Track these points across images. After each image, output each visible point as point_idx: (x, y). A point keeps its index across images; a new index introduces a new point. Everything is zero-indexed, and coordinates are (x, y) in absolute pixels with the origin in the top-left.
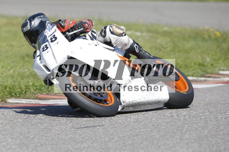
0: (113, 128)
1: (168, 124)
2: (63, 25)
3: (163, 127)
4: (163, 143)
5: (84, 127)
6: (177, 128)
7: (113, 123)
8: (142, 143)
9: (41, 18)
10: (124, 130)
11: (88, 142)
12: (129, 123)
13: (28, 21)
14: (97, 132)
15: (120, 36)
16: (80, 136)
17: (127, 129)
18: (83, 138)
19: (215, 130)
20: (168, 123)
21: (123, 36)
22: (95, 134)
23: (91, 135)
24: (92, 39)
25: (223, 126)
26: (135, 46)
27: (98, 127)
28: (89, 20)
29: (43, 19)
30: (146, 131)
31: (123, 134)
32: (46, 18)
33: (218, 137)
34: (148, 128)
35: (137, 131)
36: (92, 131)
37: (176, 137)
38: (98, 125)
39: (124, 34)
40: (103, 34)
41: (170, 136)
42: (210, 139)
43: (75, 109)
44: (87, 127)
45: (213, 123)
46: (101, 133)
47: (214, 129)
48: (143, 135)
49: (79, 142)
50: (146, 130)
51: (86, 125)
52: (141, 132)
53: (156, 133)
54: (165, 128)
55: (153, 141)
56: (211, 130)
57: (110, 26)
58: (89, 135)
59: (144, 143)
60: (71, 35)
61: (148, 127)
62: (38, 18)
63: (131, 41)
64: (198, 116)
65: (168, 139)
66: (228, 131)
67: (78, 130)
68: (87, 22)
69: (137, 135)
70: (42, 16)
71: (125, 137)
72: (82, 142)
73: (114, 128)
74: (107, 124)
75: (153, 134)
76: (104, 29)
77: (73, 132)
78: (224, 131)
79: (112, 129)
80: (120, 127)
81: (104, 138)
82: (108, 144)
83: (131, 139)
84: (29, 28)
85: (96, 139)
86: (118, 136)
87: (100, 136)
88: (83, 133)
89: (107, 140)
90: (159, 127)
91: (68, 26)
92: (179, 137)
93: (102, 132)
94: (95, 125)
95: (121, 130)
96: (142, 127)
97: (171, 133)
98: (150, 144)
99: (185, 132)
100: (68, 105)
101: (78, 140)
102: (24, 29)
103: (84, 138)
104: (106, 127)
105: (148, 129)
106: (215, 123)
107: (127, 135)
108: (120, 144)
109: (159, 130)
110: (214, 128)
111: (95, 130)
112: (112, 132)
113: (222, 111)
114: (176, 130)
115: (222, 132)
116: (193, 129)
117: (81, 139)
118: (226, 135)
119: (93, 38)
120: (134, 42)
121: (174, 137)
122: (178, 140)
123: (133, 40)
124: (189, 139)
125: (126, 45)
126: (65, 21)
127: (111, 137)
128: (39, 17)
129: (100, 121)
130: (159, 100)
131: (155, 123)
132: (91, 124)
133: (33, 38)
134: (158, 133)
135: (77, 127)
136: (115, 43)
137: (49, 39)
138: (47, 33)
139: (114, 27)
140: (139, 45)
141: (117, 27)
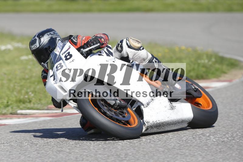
2: (75, 41)
13: (36, 38)
21: (141, 50)
24: (108, 55)
26: (154, 61)
28: (104, 34)
32: (56, 34)
39: (142, 48)
40: (119, 48)
57: (127, 40)
60: (87, 51)
62: (47, 34)
63: (150, 56)
68: (103, 36)
70: (52, 33)
76: (120, 44)
84: (38, 46)
91: (81, 42)
102: (33, 47)
120: (153, 57)
123: (152, 55)
125: (144, 60)
126: (77, 37)
128: (49, 33)
130: (182, 119)
133: (42, 57)
136: (132, 58)
137: (63, 57)
138: (57, 51)
139: (131, 41)
140: (158, 59)
141: (134, 40)
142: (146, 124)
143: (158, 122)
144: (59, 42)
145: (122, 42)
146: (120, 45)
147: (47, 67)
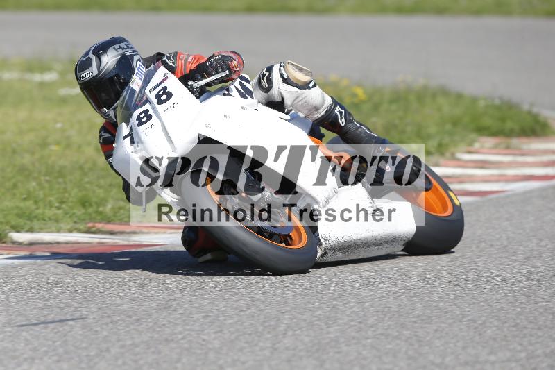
0: (107, 324)
1: (242, 313)
2: (171, 64)
3: (231, 321)
4: (229, 360)
5: (35, 322)
6: (264, 322)
7: (109, 312)
8: (179, 360)
9: (123, 49)
10: (134, 329)
11: (46, 359)
12: (145, 313)
14: (70, 334)
15: (305, 89)
16: (27, 345)
17: (142, 326)
18: (35, 350)
19: (355, 325)
20: (242, 311)
21: (309, 88)
22: (64, 339)
23: (54, 342)
24: (243, 96)
25: (374, 316)
26: (336, 111)
27: (71, 323)
29: (124, 50)
30: (188, 330)
31: (133, 338)
32: (132, 48)
33: (364, 342)
34: (192, 323)
35: (168, 331)
36: (56, 333)
37: (261, 344)
38: (72, 317)
39: (312, 84)
40: (265, 84)
41: (247, 342)
42: (345, 349)
43: (199, 257)
44: (43, 323)
45: (351, 310)
46: (79, 337)
47: (352, 323)
48: (182, 341)
49: (25, 359)
50: (188, 327)
51: (43, 319)
52: (175, 334)
53: (213, 336)
54: (236, 323)
55: (206, 354)
56: (347, 327)
57: (280, 66)
58: (50, 343)
59: (184, 360)
61: (194, 321)
62: (114, 48)
63: (329, 101)
64: (313, 293)
65: (241, 350)
66: (386, 329)
67: (23, 331)
69: (166, 340)
70: (123, 45)
71: (137, 346)
72: (33, 359)
73: (111, 325)
74: (95, 315)
75: (205, 337)
76: (267, 73)
77: (10, 336)
78: (378, 328)
79: (104, 326)
80: (124, 320)
81: (86, 348)
82: (96, 364)
83: (153, 349)
84: (95, 72)
85: (66, 352)
86: (121, 343)
87: (77, 344)
88: (33, 338)
89: (92, 353)
90: (219, 320)
91: (185, 66)
92: (269, 345)
93: (81, 335)
94: (63, 318)
95: (128, 329)
96: (178, 322)
97: (250, 334)
98: (200, 363)
99: (284, 332)
100: (183, 249)
101: (23, 354)
103: (38, 350)
104: (89, 321)
105: (193, 325)
106: (355, 309)
107: (142, 342)
108: (124, 363)
109: (219, 329)
110: (352, 321)
111: (64, 330)
112: (105, 333)
113: (373, 280)
114: (260, 329)
115: (374, 331)
116: (303, 324)
117: (30, 353)
118: (383, 337)
119: (245, 93)
120: (335, 103)
121: (256, 345)
122: (267, 353)
124: (294, 349)
125: (316, 109)
126: (175, 55)
127: (104, 346)
128: (117, 46)
129: (76, 308)
131: (212, 312)
132: (52, 315)
133: (103, 95)
134: (219, 334)
135: (19, 324)
136: (292, 105)
137: (152, 96)
138: (136, 83)
139: (290, 68)
140: (346, 108)
141: (296, 67)
142: (324, 243)
143: (347, 239)
144: (138, 65)
145: (270, 69)
146: (266, 77)
147: (114, 117)
